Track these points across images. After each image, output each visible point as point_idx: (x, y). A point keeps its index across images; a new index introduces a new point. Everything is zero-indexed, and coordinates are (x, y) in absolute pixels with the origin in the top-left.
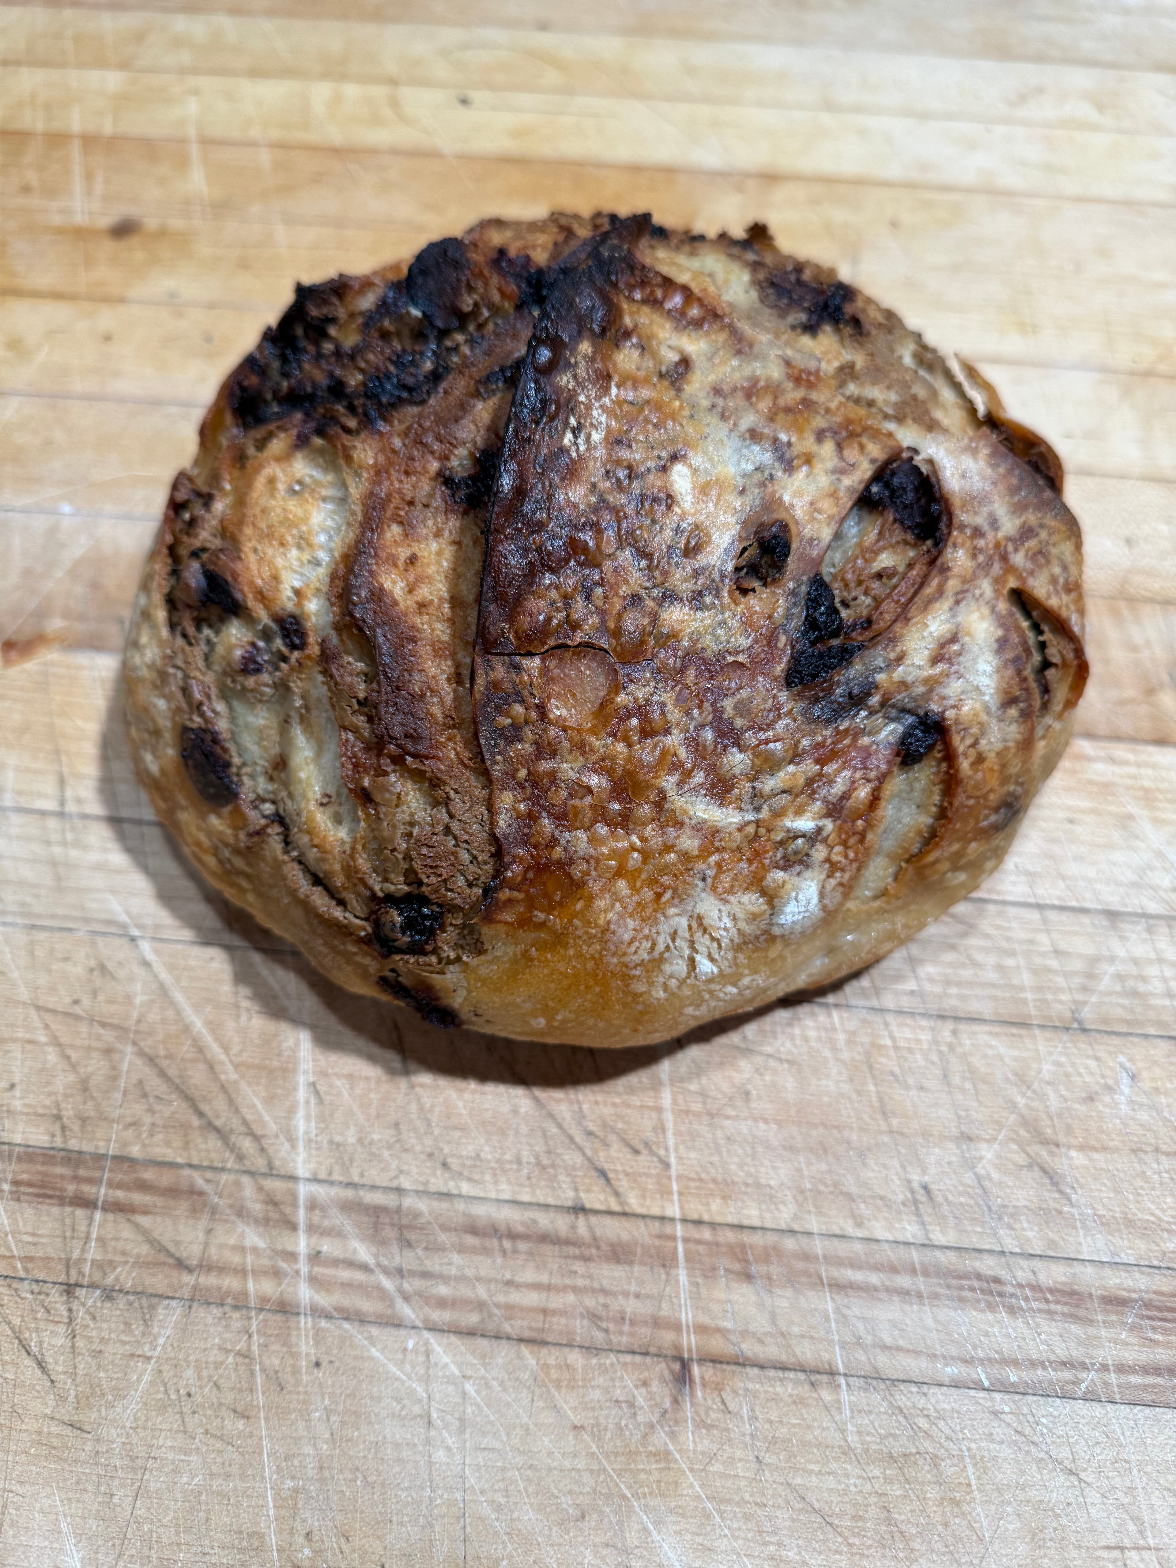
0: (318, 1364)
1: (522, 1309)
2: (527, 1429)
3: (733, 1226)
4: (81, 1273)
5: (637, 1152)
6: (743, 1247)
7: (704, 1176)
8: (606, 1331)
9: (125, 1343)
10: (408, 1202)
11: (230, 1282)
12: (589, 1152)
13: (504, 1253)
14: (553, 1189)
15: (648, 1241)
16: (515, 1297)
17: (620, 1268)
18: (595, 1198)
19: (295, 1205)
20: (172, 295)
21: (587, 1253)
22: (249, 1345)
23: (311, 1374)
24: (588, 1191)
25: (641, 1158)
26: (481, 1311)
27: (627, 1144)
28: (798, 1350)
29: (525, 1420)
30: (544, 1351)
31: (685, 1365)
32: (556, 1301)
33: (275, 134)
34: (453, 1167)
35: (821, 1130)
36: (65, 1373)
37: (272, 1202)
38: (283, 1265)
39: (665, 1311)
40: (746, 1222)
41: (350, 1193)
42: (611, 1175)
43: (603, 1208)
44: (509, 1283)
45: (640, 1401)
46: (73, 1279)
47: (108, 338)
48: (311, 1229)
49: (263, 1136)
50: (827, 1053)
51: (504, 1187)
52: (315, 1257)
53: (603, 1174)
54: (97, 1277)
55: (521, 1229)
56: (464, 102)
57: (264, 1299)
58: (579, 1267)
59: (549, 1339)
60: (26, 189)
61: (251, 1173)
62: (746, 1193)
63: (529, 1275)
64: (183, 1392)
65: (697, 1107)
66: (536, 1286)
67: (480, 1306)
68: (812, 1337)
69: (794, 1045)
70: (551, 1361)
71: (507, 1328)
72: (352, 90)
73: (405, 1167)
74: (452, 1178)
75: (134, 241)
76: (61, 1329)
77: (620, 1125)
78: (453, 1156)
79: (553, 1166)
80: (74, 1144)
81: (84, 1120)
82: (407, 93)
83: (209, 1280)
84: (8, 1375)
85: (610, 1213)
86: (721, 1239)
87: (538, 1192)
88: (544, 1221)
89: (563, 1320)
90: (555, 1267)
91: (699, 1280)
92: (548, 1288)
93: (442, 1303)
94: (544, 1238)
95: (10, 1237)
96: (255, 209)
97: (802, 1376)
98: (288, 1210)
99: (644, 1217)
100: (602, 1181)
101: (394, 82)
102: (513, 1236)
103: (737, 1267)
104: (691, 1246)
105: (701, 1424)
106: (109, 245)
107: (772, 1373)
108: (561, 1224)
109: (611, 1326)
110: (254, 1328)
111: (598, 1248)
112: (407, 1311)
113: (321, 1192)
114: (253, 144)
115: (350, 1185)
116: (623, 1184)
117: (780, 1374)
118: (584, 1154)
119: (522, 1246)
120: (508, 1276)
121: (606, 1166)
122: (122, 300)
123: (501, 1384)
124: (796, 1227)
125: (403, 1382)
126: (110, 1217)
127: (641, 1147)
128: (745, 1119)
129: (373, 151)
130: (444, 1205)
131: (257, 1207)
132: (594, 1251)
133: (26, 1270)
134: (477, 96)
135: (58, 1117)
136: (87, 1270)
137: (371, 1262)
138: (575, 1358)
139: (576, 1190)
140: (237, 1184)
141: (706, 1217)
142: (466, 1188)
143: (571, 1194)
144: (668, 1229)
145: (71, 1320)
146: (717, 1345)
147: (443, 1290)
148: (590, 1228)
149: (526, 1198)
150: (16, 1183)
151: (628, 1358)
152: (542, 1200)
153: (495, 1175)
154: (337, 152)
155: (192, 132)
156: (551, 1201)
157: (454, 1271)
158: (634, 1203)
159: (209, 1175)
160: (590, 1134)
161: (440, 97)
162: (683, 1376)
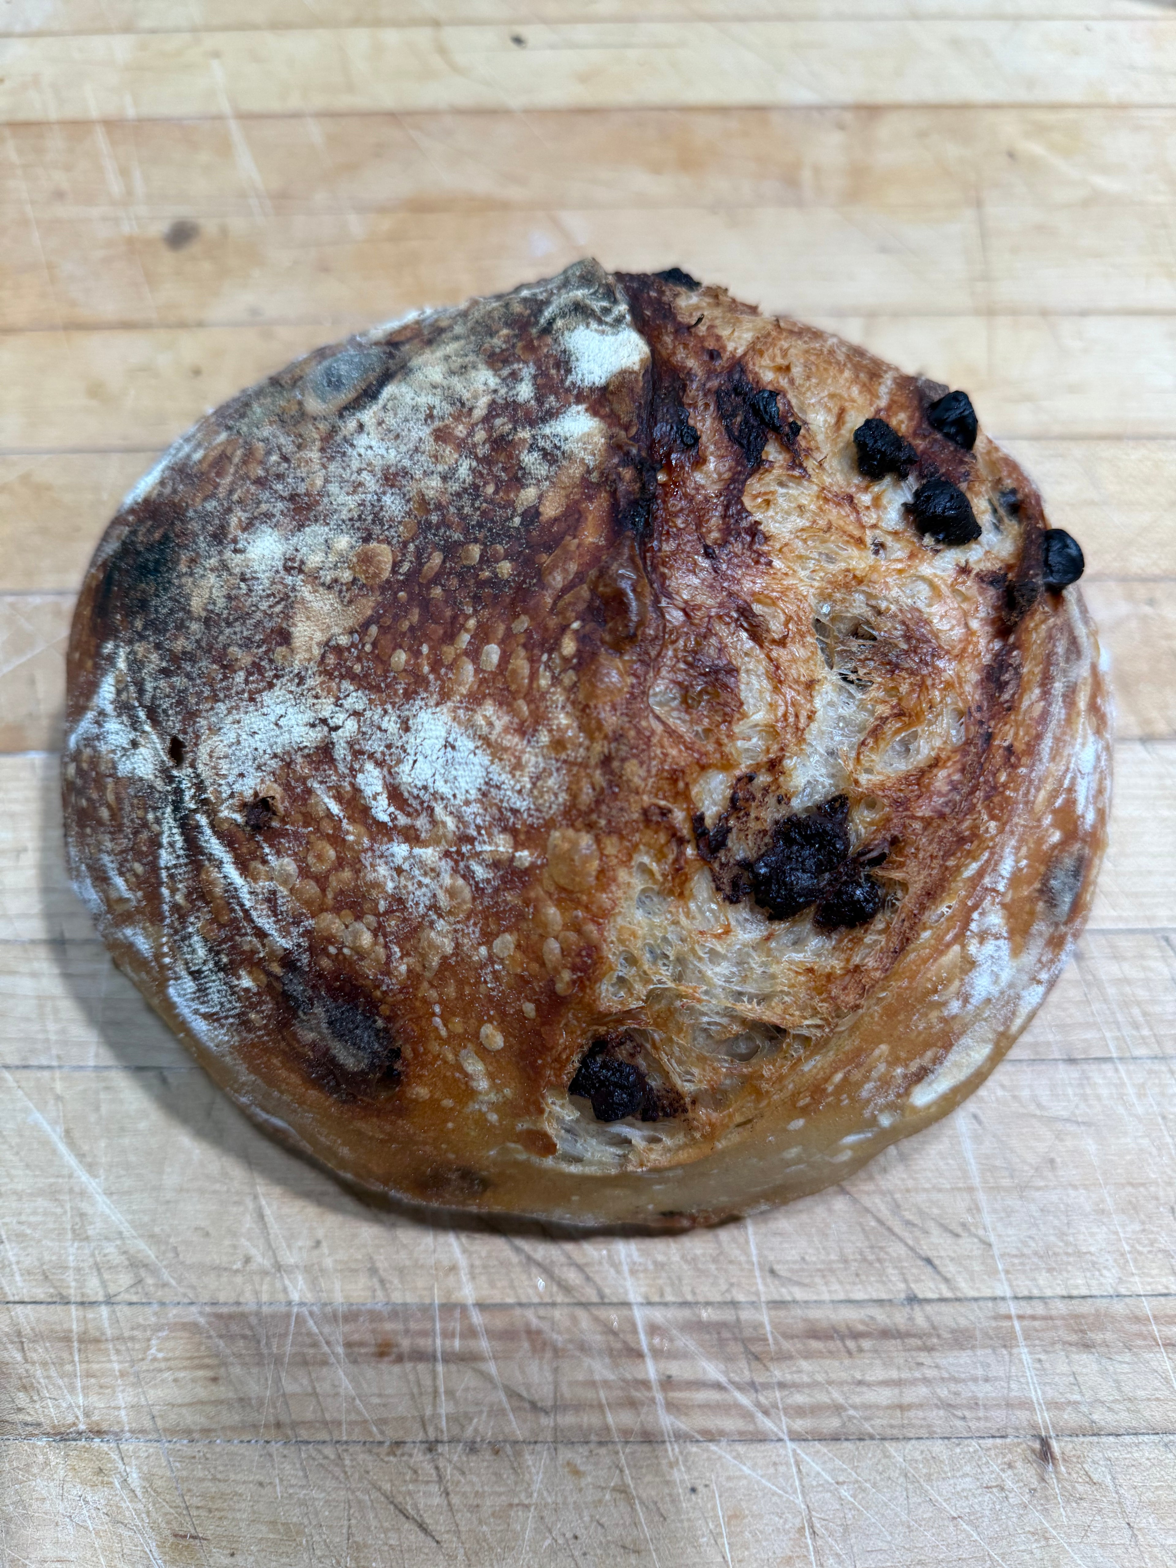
0: (694, 1490)
1: (878, 1407)
2: (909, 1527)
3: (1063, 1297)
4: (437, 1429)
5: (957, 1236)
6: (1077, 1317)
7: (1026, 1251)
8: (964, 1418)
9: (500, 1494)
10: (746, 1315)
11: (590, 1419)
12: (910, 1242)
13: (849, 1353)
14: (884, 1283)
15: (985, 1324)
16: (870, 1396)
17: (964, 1354)
18: (928, 1288)
19: (635, 1331)
20: (254, 312)
21: (929, 1343)
22: (622, 1479)
23: (689, 1500)
24: (918, 1281)
25: (961, 1241)
26: (839, 1415)
27: (945, 1228)
28: (1147, 1414)
29: (904, 1517)
30: (909, 1446)
31: (1045, 1443)
32: (911, 1395)
33: (319, 101)
34: (782, 1273)
35: (1129, 1189)
36: (448, 1532)
37: (609, 1331)
38: (637, 1394)
39: (1015, 1392)
40: (1075, 1293)
41: (686, 1313)
42: (937, 1262)
43: (935, 1296)
44: (860, 1383)
45: (1009, 1484)
46: (432, 1436)
47: (197, 372)
48: (657, 1353)
49: (587, 1264)
50: (1121, 1110)
51: (836, 1287)
52: (667, 1383)
53: (929, 1261)
54: (456, 1430)
55: (861, 1328)
56: (518, 40)
57: (626, 1433)
58: (923, 1357)
59: (911, 1435)
60: (59, 195)
61: (585, 1305)
62: (1069, 1263)
63: (878, 1373)
64: (569, 1535)
65: (1006, 1182)
66: (886, 1383)
67: (838, 1409)
68: (1157, 1399)
69: (1090, 1106)
70: (917, 1455)
71: (867, 1427)
72: (391, 36)
73: (734, 1280)
74: (783, 1285)
75: (195, 248)
76: (435, 1488)
77: (935, 1211)
78: (779, 1262)
79: (879, 1260)
80: (397, 1297)
81: (401, 1271)
82: (451, 35)
83: (568, 1420)
84: (392, 1542)
85: (942, 1300)
86: (1054, 1313)
87: (870, 1289)
88: (881, 1316)
89: (921, 1414)
90: (902, 1361)
91: (1043, 1357)
92: (898, 1383)
93: (800, 1411)
94: (886, 1334)
95: (358, 1402)
96: (320, 197)
97: (1156, 1438)
98: (629, 1338)
99: (976, 1299)
100: (929, 1269)
101: (436, 24)
102: (856, 1335)
103: (1074, 1338)
104: (1026, 1323)
105: (1072, 1498)
106: (168, 258)
107: (1127, 1439)
108: (899, 1318)
109: (967, 1414)
110: (623, 1461)
111: (939, 1336)
112: (766, 1424)
113: (658, 1315)
114: (296, 115)
115: (685, 1304)
116: (950, 1269)
117: (1134, 1439)
118: (906, 1244)
119: (866, 1344)
120: (858, 1376)
121: (930, 1254)
122: (200, 324)
123: (874, 1485)
124: (1123, 1291)
125: (780, 1496)
126: (453, 1367)
127: (959, 1230)
128: (1055, 1188)
129: (433, 113)
130: (782, 1313)
131: (597, 1339)
132: (935, 1340)
133: (382, 1432)
134: (530, 32)
135: (373, 1271)
136: (444, 1424)
137: (723, 1379)
138: (938, 1447)
139: (905, 1281)
140: (574, 1319)
141: (1036, 1292)
142: (799, 1294)
143: (902, 1286)
144: (1002, 1309)
145: (440, 1478)
146: (1069, 1417)
147: (800, 1399)
148: (928, 1318)
149: (859, 1295)
150: (348, 1345)
151: (990, 1442)
152: (875, 1296)
153: (824, 1277)
154: (394, 117)
155: (225, 107)
156: (884, 1296)
157: (806, 1379)
158: (966, 1289)
159: (542, 1312)
160: (908, 1223)
161: (489, 37)
162: (1045, 1454)
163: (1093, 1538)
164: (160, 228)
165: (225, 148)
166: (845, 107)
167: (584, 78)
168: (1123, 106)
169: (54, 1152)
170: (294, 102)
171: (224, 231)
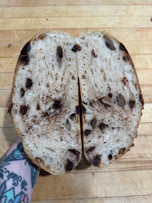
33: (25, 28)
39: (91, 168)
43: (84, 160)
45: (90, 177)
47: (12, 63)
56: (47, 20)
70: (82, 174)
71: (77, 172)
72: (33, 19)
75: (11, 47)
82: (40, 19)
97: (104, 172)
101: (38, 17)
105: (96, 178)
106: (8, 49)
109: (87, 170)
114: (22, 30)
117: (102, 172)
122: (12, 57)
123: (78, 177)
125: (69, 178)
134: (49, 19)
146: (96, 171)
151: (88, 173)
154: (33, 30)
155: (14, 29)
161: (44, 19)
162: (93, 174)
163: (97, 181)
164: (7, 45)
165: (14, 34)
166: (84, 29)
167: (55, 25)
168: (115, 28)
169: (1, 148)
170: (22, 28)
171: (14, 45)
